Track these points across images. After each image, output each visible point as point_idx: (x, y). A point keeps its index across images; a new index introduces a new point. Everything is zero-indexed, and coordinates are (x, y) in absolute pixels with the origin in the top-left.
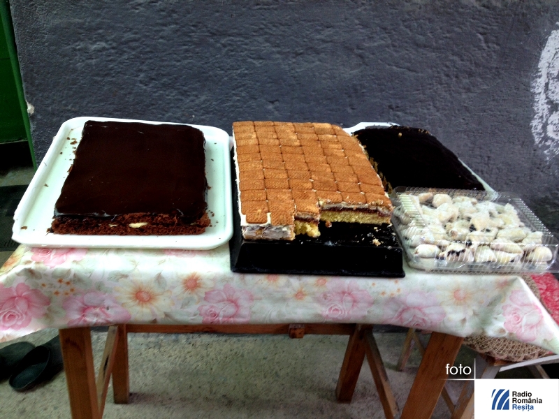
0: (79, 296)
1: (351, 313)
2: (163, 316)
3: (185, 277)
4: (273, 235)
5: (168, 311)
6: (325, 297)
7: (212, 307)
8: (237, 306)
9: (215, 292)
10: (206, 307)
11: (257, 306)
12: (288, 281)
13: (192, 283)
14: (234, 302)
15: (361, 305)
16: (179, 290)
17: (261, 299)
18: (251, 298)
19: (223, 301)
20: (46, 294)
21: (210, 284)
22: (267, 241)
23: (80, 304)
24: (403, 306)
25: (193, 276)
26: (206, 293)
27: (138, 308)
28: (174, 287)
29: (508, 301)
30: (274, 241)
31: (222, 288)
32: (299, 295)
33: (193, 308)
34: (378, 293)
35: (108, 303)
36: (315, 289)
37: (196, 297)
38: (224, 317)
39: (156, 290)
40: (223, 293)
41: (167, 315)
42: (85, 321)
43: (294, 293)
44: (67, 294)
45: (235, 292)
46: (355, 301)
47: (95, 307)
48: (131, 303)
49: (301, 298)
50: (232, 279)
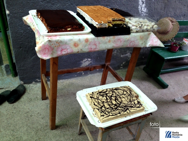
0: (61, 47)
1: (120, 45)
2: (80, 50)
3: (85, 39)
4: (104, 26)
5: (81, 48)
6: (115, 41)
7: (91, 46)
8: (96, 46)
9: (92, 42)
10: (90, 46)
11: (101, 45)
12: (107, 38)
13: (87, 40)
14: (95, 45)
15: (122, 42)
16: (84, 42)
17: (101, 43)
18: (99, 43)
19: (93, 45)
20: (53, 47)
21: (91, 40)
22: (102, 28)
23: (61, 49)
24: (130, 41)
25: (87, 39)
26: (90, 43)
27: (75, 48)
28: (82, 42)
29: (150, 38)
30: (104, 28)
31: (93, 41)
32: (109, 41)
33: (87, 47)
34: (126, 39)
35: (68, 48)
36: (113, 39)
37: (88, 44)
38: (93, 49)
39: (79, 43)
40: (93, 43)
41: (81, 50)
42: (62, 54)
43: (108, 41)
44: (58, 46)
45: (96, 42)
46: (121, 42)
47: (64, 49)
48: (73, 47)
49: (110, 42)
50: (95, 38)
